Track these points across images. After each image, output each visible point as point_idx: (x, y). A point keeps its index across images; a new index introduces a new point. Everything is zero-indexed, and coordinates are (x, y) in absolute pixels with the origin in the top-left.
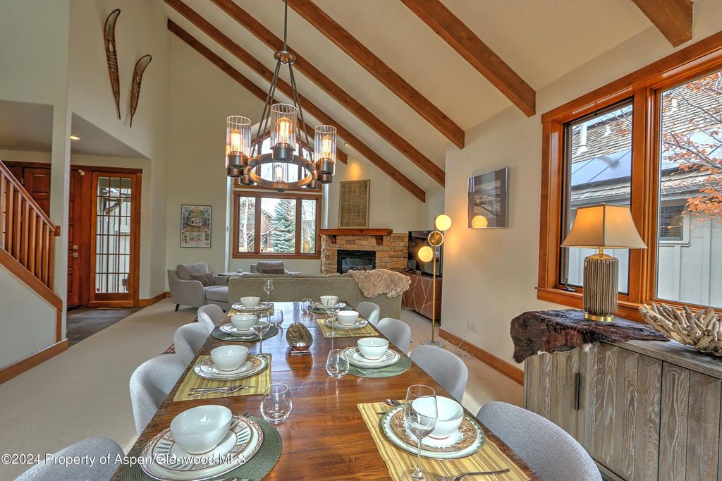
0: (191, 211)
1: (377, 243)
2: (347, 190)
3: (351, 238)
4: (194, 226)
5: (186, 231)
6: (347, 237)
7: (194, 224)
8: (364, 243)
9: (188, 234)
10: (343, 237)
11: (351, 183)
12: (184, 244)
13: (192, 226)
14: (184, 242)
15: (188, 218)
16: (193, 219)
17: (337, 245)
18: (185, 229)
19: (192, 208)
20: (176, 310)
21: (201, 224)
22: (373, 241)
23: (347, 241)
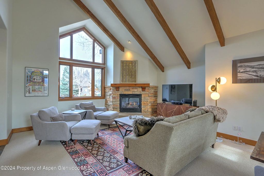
0: (33, 72)
1: (142, 90)
2: (125, 64)
3: (128, 88)
4: (36, 82)
5: (30, 85)
6: (125, 87)
7: (35, 80)
8: (136, 90)
9: (31, 87)
10: (124, 87)
11: (127, 61)
12: (27, 94)
13: (34, 82)
14: (28, 92)
15: (30, 76)
16: (35, 77)
17: (120, 92)
18: (29, 84)
19: (33, 70)
20: (39, 145)
21: (41, 81)
22: (141, 89)
23: (125, 90)
